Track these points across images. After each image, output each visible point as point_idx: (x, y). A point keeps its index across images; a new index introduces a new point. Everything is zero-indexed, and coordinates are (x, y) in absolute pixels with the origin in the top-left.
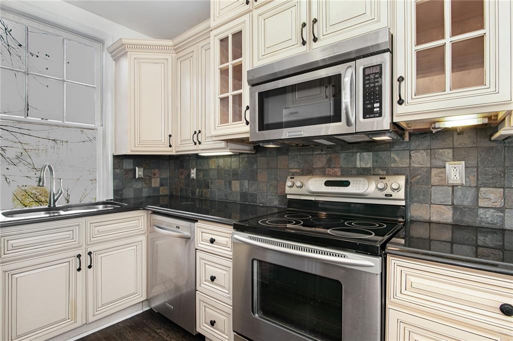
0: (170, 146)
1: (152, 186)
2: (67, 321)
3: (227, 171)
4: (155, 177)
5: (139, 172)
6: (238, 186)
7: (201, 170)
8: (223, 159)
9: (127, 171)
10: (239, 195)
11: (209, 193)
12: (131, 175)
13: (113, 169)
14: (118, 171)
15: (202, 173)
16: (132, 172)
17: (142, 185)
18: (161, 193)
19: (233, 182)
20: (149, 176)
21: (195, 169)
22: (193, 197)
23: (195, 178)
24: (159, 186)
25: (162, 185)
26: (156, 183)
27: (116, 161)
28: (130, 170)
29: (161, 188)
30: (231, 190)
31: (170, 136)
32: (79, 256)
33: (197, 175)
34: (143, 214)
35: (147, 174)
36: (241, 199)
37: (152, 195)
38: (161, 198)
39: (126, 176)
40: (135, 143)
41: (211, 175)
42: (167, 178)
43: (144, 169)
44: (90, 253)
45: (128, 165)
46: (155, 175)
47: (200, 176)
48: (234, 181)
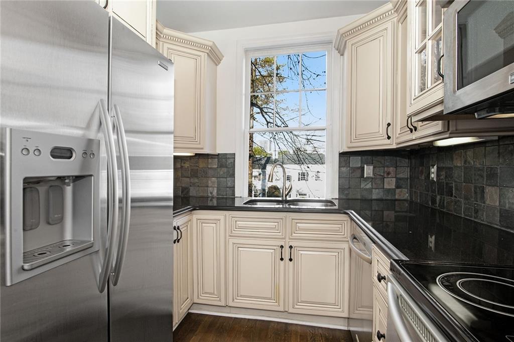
0: (389, 138)
1: (385, 187)
2: (271, 301)
3: (479, 170)
4: (389, 176)
5: (368, 171)
6: (496, 197)
7: (444, 168)
8: (472, 150)
9: (354, 170)
10: (498, 215)
11: (453, 204)
12: (358, 174)
13: (339, 167)
14: (344, 169)
15: (444, 173)
16: (360, 171)
17: (372, 185)
18: (397, 197)
19: (488, 190)
20: (380, 175)
21: (435, 167)
22: (433, 207)
23: (435, 180)
24: (394, 187)
25: (398, 187)
26: (390, 183)
27: (342, 159)
28: (358, 168)
29: (398, 191)
30: (484, 203)
31: (389, 125)
32: (282, 247)
33: (438, 176)
34: (345, 219)
35: (379, 173)
36: (500, 221)
37: (384, 198)
38: (396, 202)
39: (353, 174)
40: (351, 138)
41: (456, 175)
42: (407, 179)
43: (374, 167)
44: (291, 247)
45: (356, 162)
46: (388, 174)
47: (442, 177)
48: (490, 188)
